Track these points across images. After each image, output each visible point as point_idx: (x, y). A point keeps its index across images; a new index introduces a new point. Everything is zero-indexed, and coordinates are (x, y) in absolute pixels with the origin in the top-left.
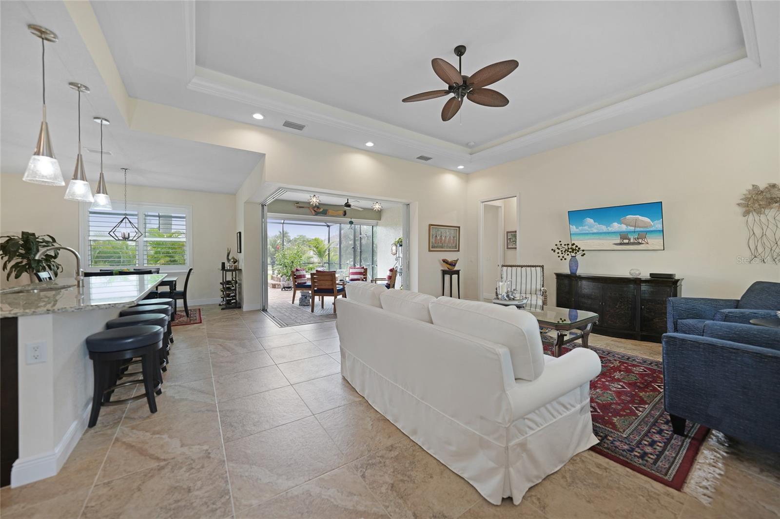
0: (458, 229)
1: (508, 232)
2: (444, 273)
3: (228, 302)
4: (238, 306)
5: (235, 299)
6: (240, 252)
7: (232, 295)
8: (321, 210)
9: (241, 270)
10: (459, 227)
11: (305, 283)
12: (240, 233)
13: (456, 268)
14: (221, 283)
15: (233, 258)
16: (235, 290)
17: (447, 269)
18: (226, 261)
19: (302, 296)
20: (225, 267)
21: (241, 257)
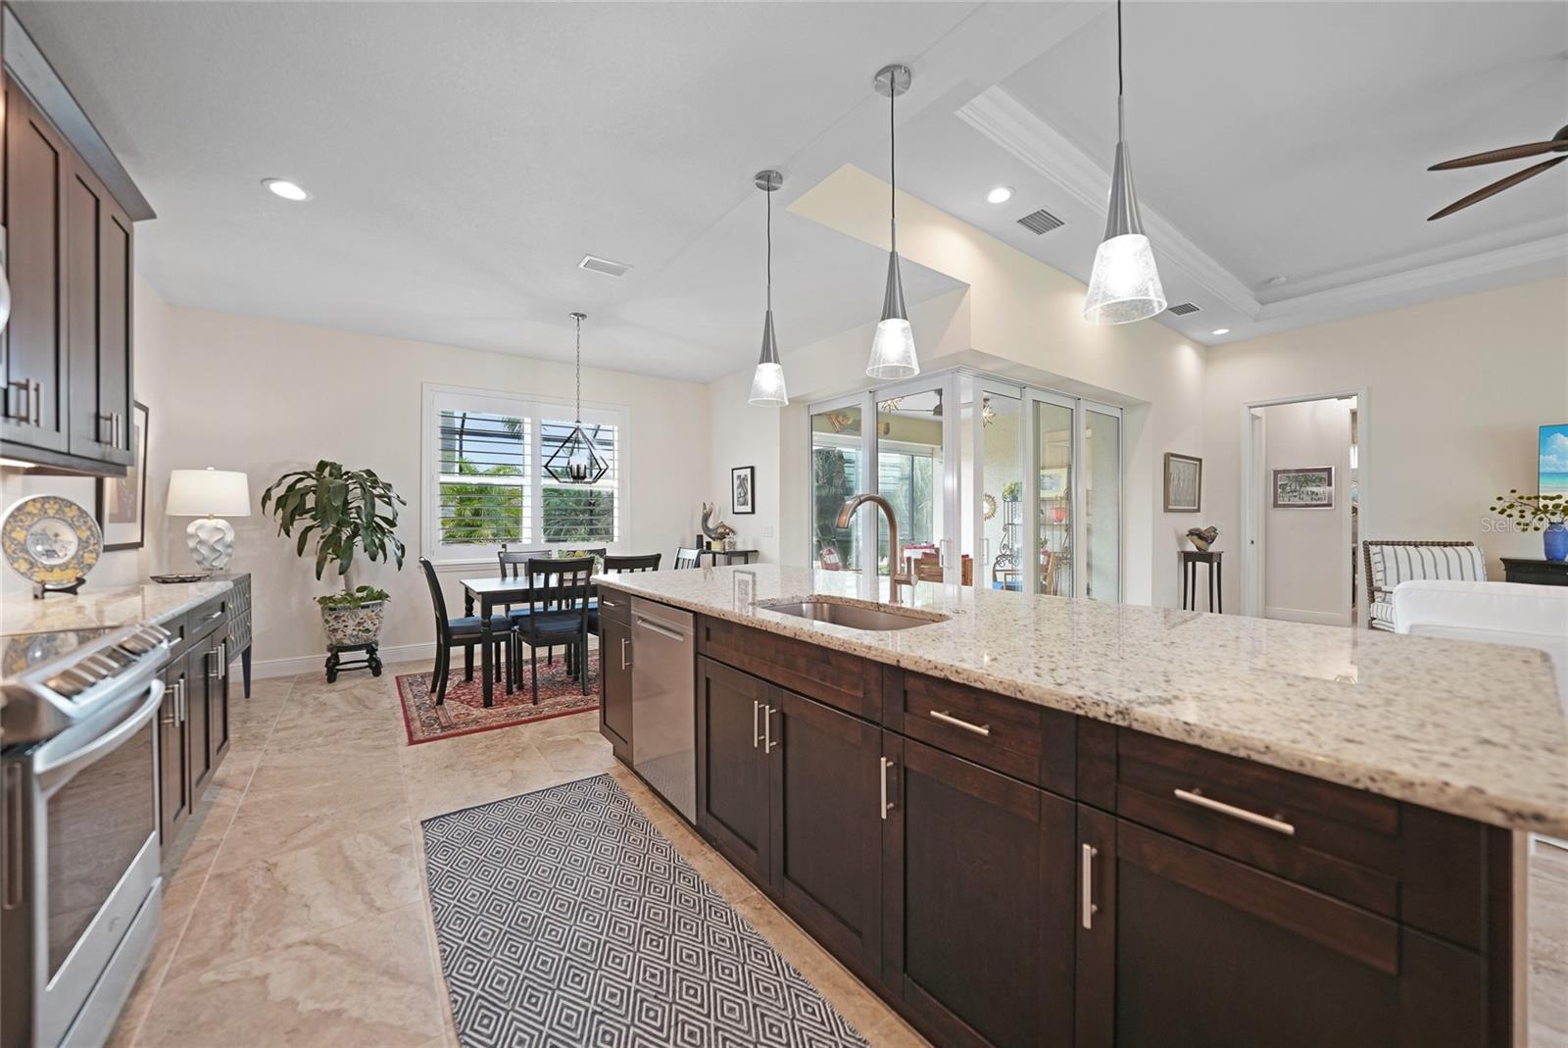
0: (1197, 463)
1: (1276, 472)
2: (1188, 557)
10: (1200, 460)
12: (750, 469)
13: (1212, 548)
17: (1196, 550)
20: (703, 547)
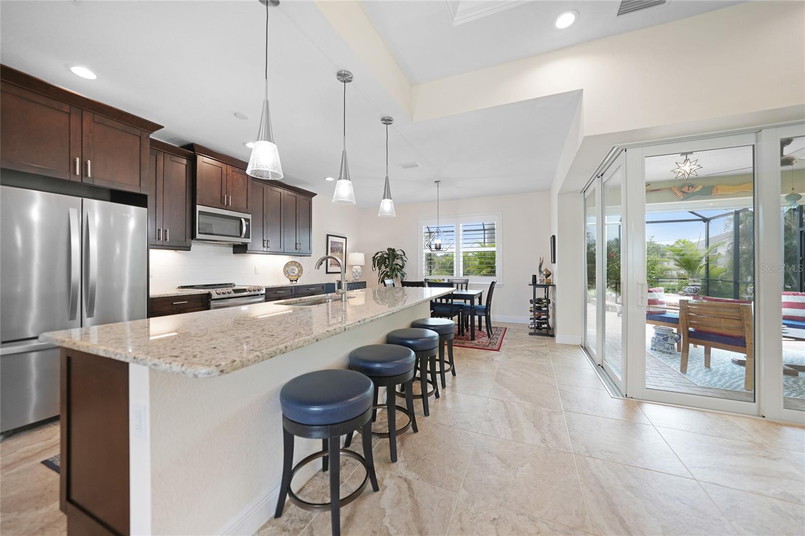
3: (538, 327)
4: (549, 333)
5: (547, 323)
6: (554, 262)
7: (542, 317)
8: (699, 189)
9: (554, 285)
11: (664, 313)
12: (554, 237)
14: (531, 301)
15: (546, 270)
16: (548, 311)
18: (537, 274)
19: (658, 334)
20: (536, 281)
21: (554, 269)
